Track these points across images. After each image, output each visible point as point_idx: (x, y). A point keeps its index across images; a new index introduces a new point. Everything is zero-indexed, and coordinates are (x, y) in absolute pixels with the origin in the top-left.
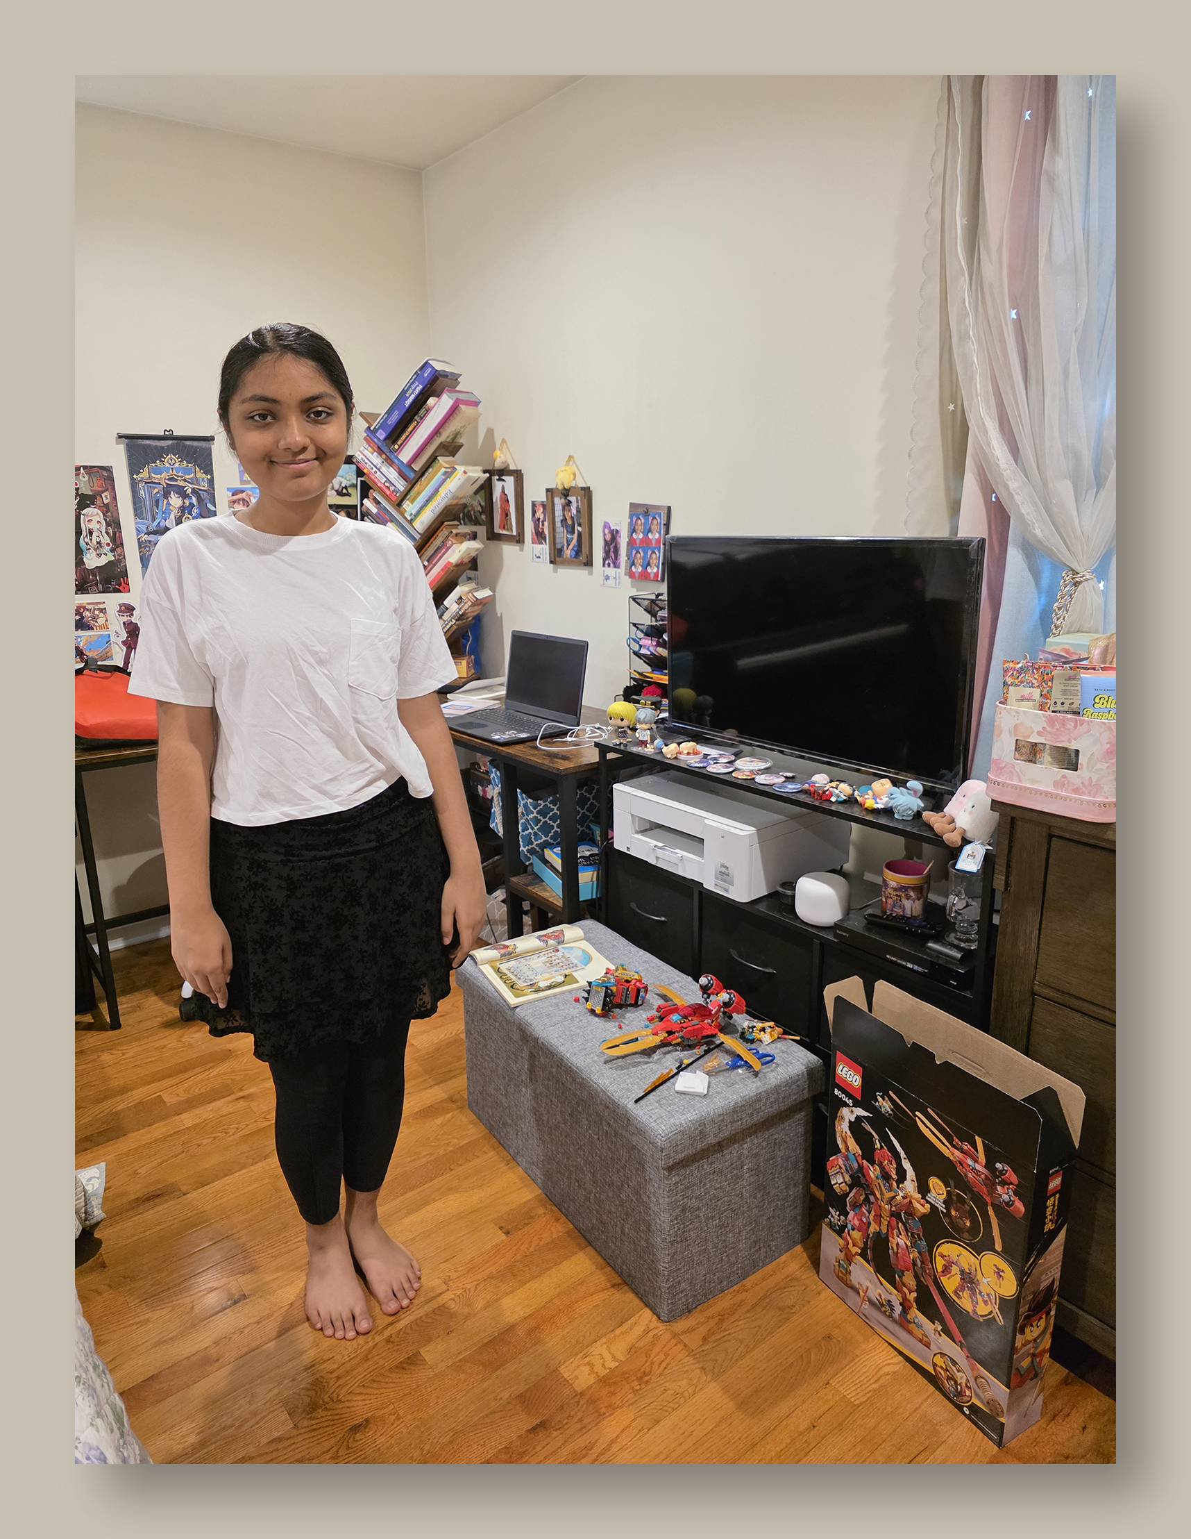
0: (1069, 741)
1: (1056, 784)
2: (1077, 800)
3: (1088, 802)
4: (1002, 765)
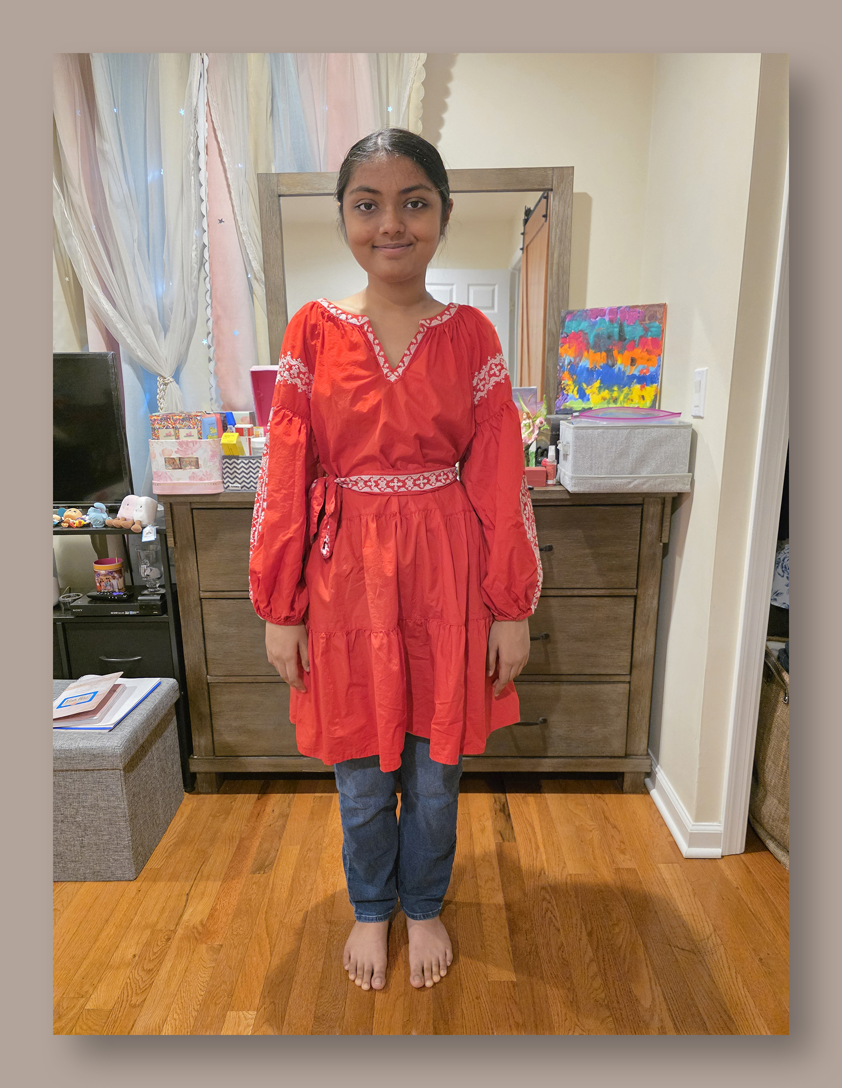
0: (192, 454)
1: (190, 478)
2: (202, 483)
3: (208, 483)
4: (160, 474)
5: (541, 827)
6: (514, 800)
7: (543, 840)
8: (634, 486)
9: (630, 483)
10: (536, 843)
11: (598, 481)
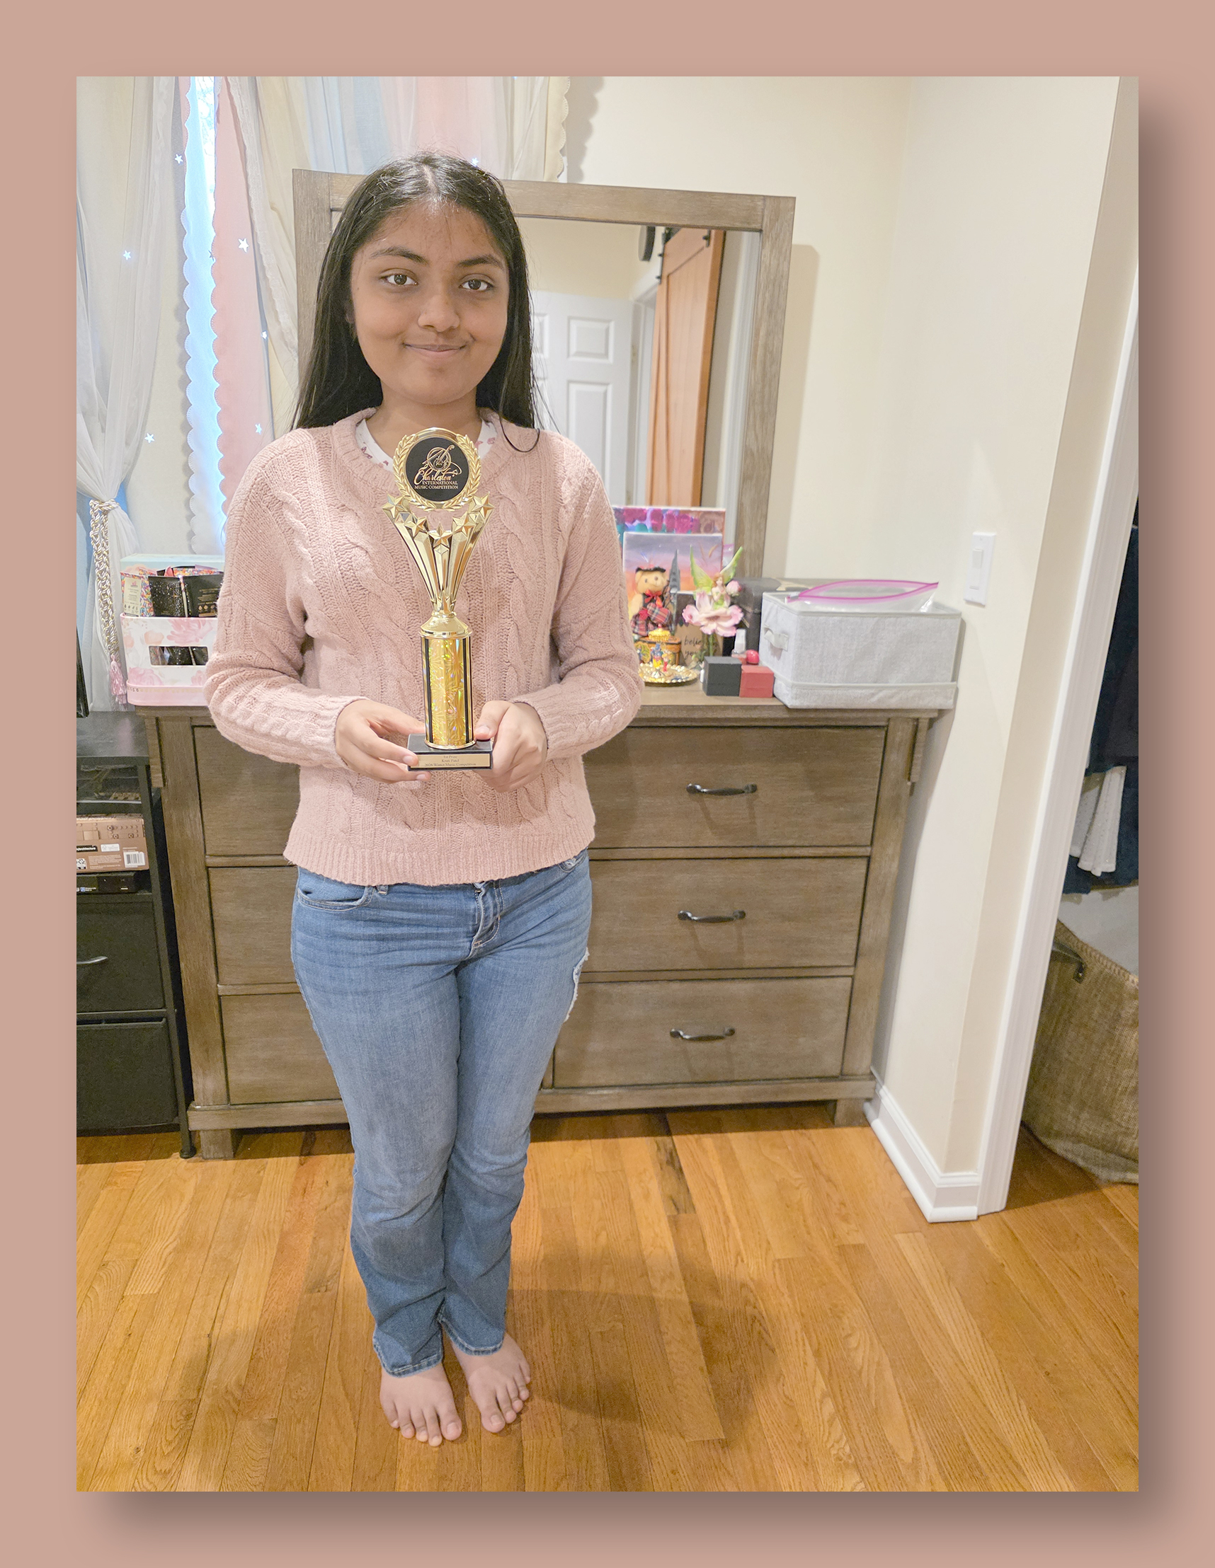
0: (197, 640)
5: (728, 1185)
6: (685, 1145)
7: (734, 1207)
8: (879, 701)
9: (873, 695)
10: (724, 1213)
11: (829, 692)
